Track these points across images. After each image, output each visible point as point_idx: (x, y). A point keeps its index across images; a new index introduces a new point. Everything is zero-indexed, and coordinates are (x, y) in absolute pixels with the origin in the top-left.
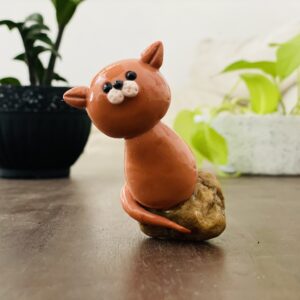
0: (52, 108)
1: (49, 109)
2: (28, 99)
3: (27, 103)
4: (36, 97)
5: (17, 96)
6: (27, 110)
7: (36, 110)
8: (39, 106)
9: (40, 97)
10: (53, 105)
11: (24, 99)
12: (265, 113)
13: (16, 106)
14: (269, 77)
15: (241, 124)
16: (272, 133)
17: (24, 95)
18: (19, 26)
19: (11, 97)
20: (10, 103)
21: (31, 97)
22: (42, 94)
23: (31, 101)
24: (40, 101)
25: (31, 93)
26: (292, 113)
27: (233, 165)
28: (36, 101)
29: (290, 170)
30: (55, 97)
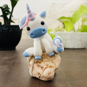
0: (11, 31)
1: (10, 31)
2: (4, 29)
5: (1, 28)
6: (4, 32)
7: (6, 32)
9: (7, 28)
10: (11, 30)
12: (69, 31)
13: (1, 30)
15: (63, 34)
16: (71, 37)
18: (1, 8)
21: (5, 28)
22: (8, 27)
23: (5, 29)
25: (5, 27)
26: (77, 31)
28: (6, 29)
30: (12, 28)
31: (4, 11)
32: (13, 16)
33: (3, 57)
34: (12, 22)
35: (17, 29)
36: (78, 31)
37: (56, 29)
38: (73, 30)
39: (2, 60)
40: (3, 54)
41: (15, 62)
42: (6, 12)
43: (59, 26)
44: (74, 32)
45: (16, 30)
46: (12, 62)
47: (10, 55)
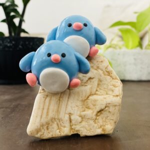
2: (7, 44)
3: (6, 46)
4: (11, 43)
6: (7, 49)
7: (11, 49)
8: (13, 47)
9: (13, 42)
10: (20, 47)
11: (5, 44)
13: (1, 47)
14: (134, 30)
16: (135, 59)
17: (5, 41)
18: (2, 5)
21: (9, 43)
23: (9, 45)
24: (13, 44)
25: (9, 41)
28: (11, 45)
29: (144, 78)
30: (21, 43)
31: (8, 11)
35: (31, 44)
36: (148, 49)
40: (3, 90)
41: (19, 104)
42: (12, 14)
43: (112, 40)
45: (30, 47)
46: (14, 104)
47: (16, 92)
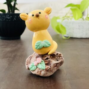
1: (14, 20)
3: (7, 19)
5: (4, 16)
6: (7, 20)
7: (10, 21)
8: (11, 19)
9: (11, 17)
10: (15, 19)
11: (6, 17)
12: (77, 20)
13: (4, 19)
15: (70, 23)
16: (79, 26)
17: (6, 16)
19: (3, 17)
20: (2, 18)
21: (8, 17)
23: (8, 18)
25: (8, 16)
27: (68, 35)
28: (10, 18)
30: (15, 17)
32: (17, 4)
33: (5, 48)
34: (17, 9)
36: (87, 20)
37: (64, 17)
38: (81, 18)
39: (4, 52)
40: (6, 44)
41: (16, 55)
43: (67, 14)
44: (83, 20)
47: (13, 45)
